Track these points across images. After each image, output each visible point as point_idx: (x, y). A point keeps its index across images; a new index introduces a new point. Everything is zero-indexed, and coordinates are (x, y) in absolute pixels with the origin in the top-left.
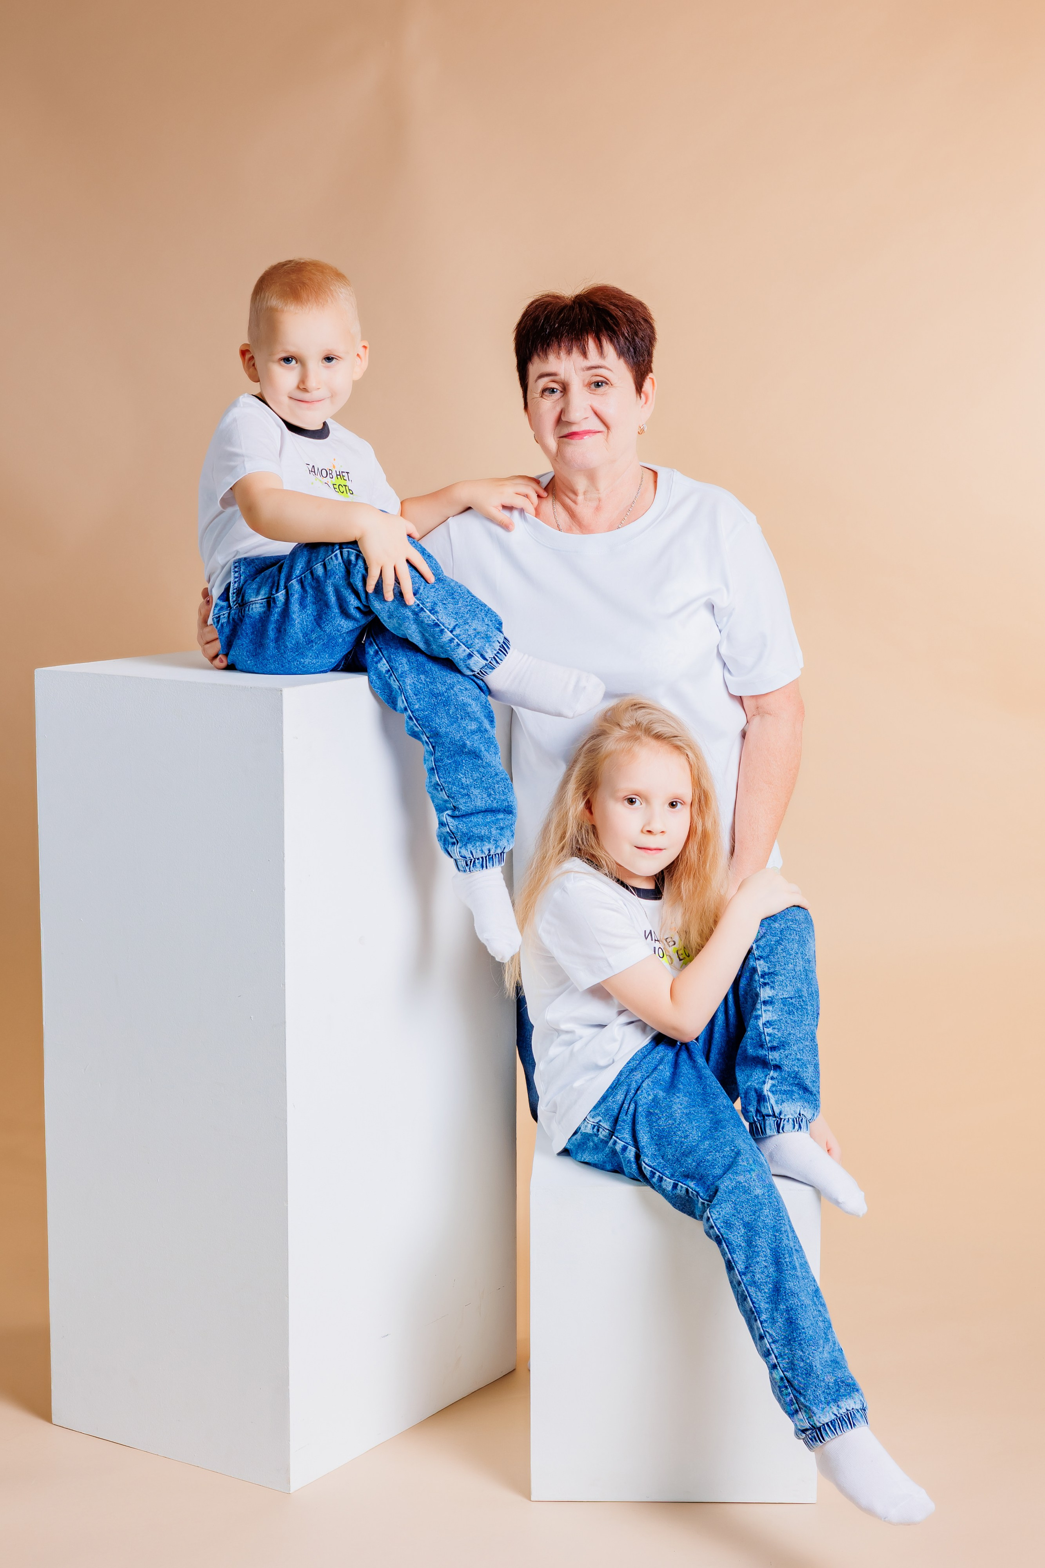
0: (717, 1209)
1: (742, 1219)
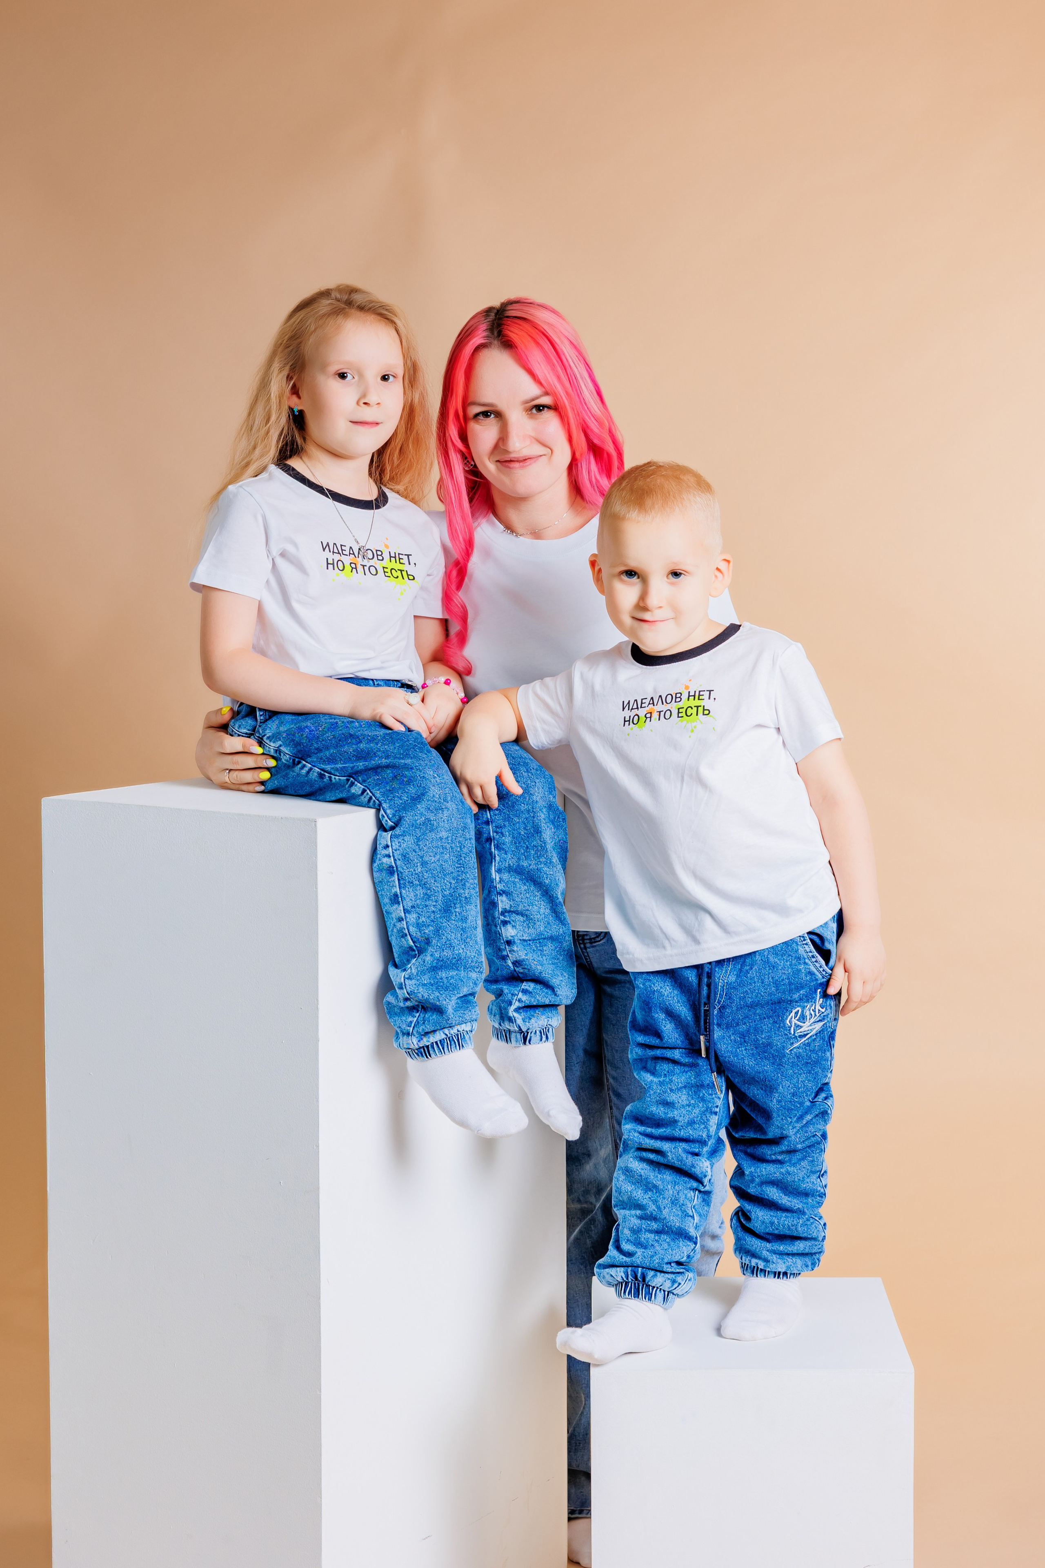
0: (400, 840)
1: (421, 857)
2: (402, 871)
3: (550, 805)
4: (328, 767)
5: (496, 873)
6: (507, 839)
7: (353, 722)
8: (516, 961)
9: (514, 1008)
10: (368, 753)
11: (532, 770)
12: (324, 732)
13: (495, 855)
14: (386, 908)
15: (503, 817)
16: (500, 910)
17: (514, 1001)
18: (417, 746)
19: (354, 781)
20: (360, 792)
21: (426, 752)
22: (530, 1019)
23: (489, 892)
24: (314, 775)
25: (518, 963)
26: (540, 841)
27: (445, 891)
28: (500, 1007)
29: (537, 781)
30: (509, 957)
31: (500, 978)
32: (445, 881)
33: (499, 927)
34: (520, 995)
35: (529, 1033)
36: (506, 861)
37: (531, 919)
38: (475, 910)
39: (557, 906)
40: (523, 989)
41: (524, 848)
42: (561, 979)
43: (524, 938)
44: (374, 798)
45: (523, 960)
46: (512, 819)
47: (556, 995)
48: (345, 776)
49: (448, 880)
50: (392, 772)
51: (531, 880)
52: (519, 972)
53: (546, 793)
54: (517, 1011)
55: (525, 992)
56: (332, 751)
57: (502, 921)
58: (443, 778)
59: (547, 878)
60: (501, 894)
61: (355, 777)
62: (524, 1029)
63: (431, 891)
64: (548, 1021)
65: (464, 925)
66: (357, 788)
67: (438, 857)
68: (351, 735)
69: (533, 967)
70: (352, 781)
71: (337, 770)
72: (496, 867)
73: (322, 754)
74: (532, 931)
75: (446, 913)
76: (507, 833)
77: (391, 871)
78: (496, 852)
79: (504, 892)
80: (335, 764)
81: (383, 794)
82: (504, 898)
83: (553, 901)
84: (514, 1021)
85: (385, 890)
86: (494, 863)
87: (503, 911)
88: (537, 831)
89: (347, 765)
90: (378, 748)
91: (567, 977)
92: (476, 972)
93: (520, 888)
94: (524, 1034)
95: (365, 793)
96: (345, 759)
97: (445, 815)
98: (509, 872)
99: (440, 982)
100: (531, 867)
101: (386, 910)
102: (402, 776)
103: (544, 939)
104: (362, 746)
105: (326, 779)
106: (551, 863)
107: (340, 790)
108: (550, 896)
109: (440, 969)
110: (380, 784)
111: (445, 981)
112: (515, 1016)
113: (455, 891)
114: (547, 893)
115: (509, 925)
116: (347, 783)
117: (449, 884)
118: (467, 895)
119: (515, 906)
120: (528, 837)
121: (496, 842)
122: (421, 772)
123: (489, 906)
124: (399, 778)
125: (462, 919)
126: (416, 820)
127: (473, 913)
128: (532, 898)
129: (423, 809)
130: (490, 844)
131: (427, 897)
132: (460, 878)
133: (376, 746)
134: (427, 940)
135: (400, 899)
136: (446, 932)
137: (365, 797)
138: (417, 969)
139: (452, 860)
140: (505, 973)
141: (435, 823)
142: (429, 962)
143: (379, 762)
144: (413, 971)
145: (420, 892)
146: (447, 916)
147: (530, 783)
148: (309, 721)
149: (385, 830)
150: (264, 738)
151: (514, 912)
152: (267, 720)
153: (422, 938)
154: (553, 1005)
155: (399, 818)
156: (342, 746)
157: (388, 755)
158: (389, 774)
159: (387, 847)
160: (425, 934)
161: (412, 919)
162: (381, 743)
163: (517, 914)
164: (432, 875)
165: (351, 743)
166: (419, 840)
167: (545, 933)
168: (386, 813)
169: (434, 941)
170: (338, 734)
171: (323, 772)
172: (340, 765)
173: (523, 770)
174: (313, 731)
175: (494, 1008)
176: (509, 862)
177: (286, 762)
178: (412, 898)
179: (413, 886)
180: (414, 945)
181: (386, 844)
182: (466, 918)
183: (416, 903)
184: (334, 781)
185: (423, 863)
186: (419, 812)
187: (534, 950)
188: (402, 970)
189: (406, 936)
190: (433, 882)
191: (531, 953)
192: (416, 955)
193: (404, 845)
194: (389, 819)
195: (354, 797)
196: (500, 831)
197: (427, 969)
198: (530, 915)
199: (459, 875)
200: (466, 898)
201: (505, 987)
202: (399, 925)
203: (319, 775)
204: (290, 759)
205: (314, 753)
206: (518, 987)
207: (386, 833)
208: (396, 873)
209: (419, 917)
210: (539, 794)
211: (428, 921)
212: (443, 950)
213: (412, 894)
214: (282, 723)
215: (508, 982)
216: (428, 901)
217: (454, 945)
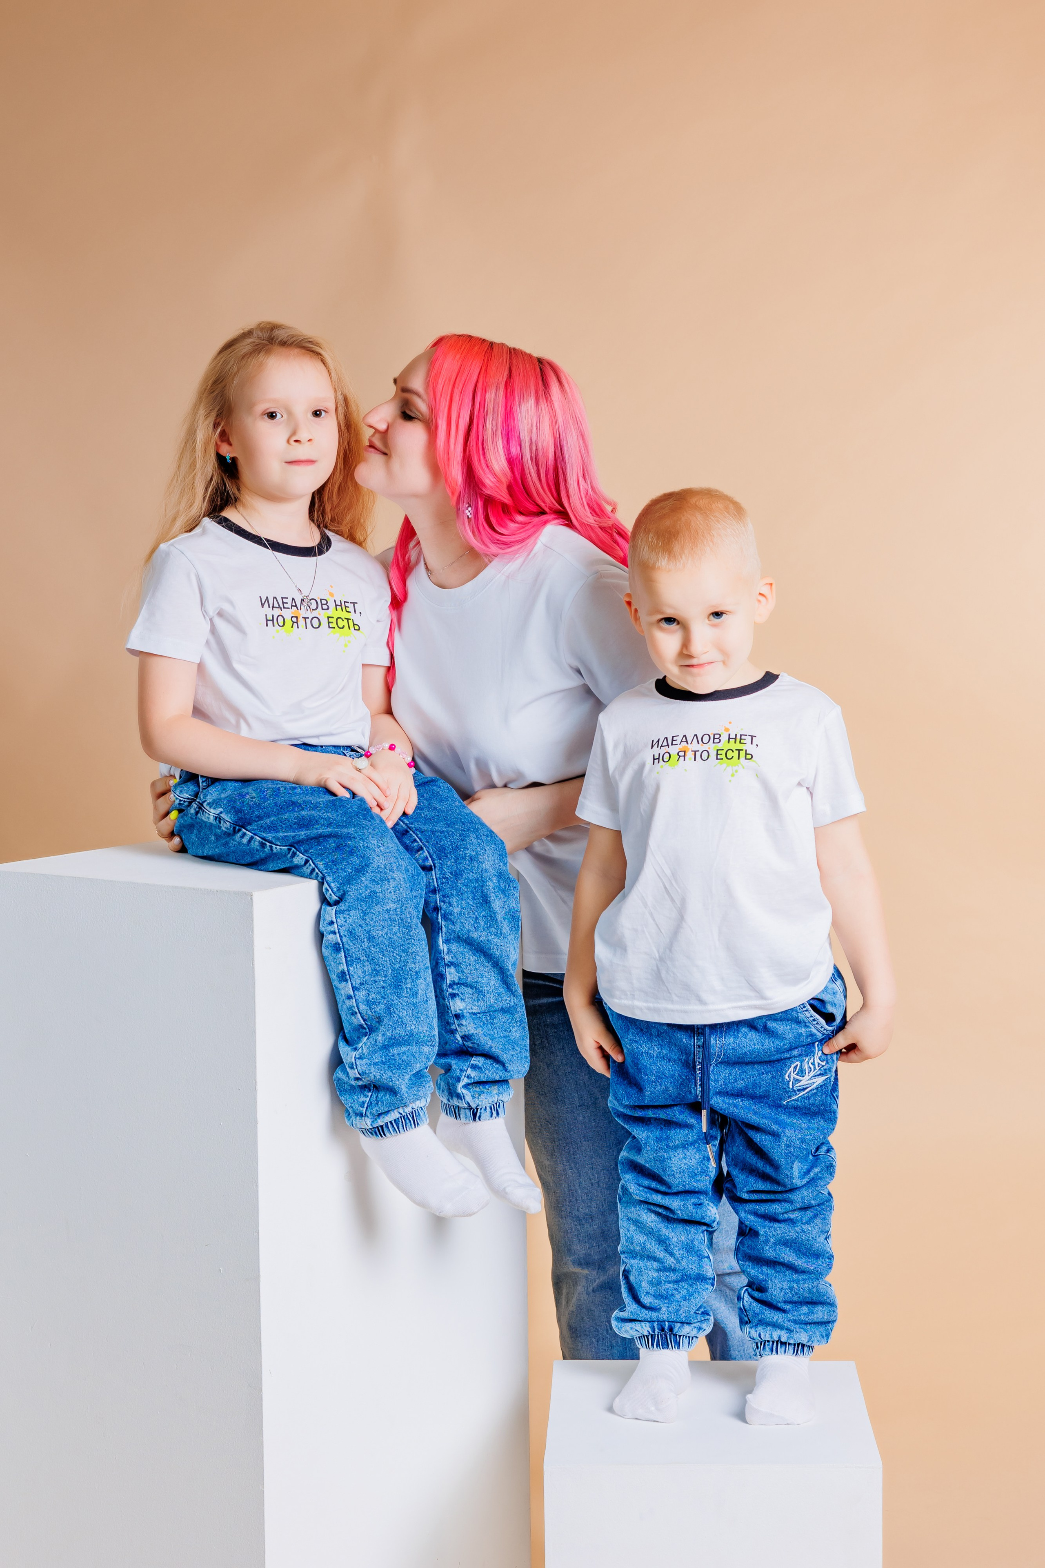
0: (345, 916)
1: (368, 932)
2: (349, 948)
3: (501, 873)
4: (269, 836)
5: (444, 944)
6: (455, 909)
7: (295, 788)
8: (465, 1036)
9: (462, 1085)
10: (310, 821)
11: (483, 836)
12: (266, 799)
13: (441, 925)
14: (334, 985)
15: (450, 886)
16: (448, 983)
17: (463, 1076)
18: (360, 813)
19: (295, 851)
20: (303, 862)
22: (480, 1095)
23: (438, 964)
24: (255, 845)
25: (467, 1038)
26: (490, 911)
27: (395, 964)
28: (448, 1084)
29: (487, 848)
30: (457, 1030)
31: (449, 1052)
32: (395, 954)
34: (469, 1071)
35: (479, 1110)
36: (454, 932)
37: (481, 992)
38: (425, 983)
39: (507, 977)
40: (472, 1064)
41: (474, 919)
42: (513, 1053)
43: (473, 1011)
44: (317, 870)
45: (473, 1035)
46: (460, 888)
47: (506, 1070)
48: (286, 846)
49: (397, 953)
50: (334, 842)
51: (481, 952)
52: (469, 1047)
53: (496, 861)
54: (466, 1087)
55: (474, 1067)
56: (272, 819)
57: (450, 994)
59: (498, 950)
60: (448, 966)
61: (297, 847)
62: (474, 1106)
63: (380, 966)
64: (499, 1096)
65: (415, 1000)
66: (300, 859)
67: (386, 930)
68: (293, 803)
69: (483, 1042)
70: (294, 851)
71: (278, 839)
72: (444, 938)
73: (262, 822)
74: (481, 1003)
75: (397, 989)
76: (455, 903)
77: (336, 945)
78: (443, 922)
79: (452, 963)
80: (276, 833)
81: (326, 866)
82: (452, 970)
83: (503, 973)
84: (462, 1097)
85: (333, 967)
86: (440, 934)
87: (452, 983)
88: (486, 901)
89: (288, 834)
90: (320, 816)
91: (518, 1051)
92: (428, 1047)
93: (469, 959)
94: (474, 1110)
95: (308, 864)
96: (286, 826)
97: (391, 886)
98: (459, 942)
99: (392, 1059)
100: (481, 939)
101: (335, 987)
102: (345, 846)
103: (495, 1011)
104: (303, 813)
105: (267, 849)
106: (501, 934)
107: (282, 860)
108: (501, 968)
109: (391, 1046)
110: (322, 854)
111: (397, 1057)
112: (464, 1093)
113: (405, 965)
114: (498, 965)
115: (457, 998)
116: (289, 853)
117: (399, 958)
118: (417, 968)
119: (464, 978)
120: (477, 907)
121: (443, 912)
122: (364, 841)
123: (438, 977)
124: (341, 848)
125: (413, 995)
126: (361, 894)
127: (423, 986)
128: (482, 969)
129: (367, 882)
130: (438, 914)
131: (376, 972)
132: (410, 951)
133: (318, 813)
134: (379, 1018)
135: (348, 976)
136: (397, 1009)
137: (307, 868)
138: (368, 1048)
139: (401, 932)
140: (454, 1046)
141: (381, 895)
142: (381, 1042)
143: (321, 831)
144: (365, 1051)
145: (368, 968)
146: (397, 992)
147: (479, 850)
148: (251, 787)
149: (330, 904)
150: (205, 804)
151: (463, 984)
152: (209, 786)
153: (373, 1016)
154: (503, 1081)
155: (344, 891)
156: (283, 814)
157: (330, 824)
158: (332, 843)
159: (332, 923)
160: (375, 1012)
161: (362, 997)
162: (324, 810)
163: (466, 986)
164: (380, 949)
165: (292, 810)
166: (365, 914)
167: (496, 1006)
168: (330, 887)
169: (385, 1020)
170: (280, 800)
171: (264, 842)
172: (281, 834)
173: (472, 836)
174: (255, 798)
175: (442, 1084)
176: (458, 934)
177: (226, 830)
178: (360, 975)
179: (361, 961)
180: (363, 1023)
181: (330, 919)
182: (417, 993)
183: (364, 980)
184: (275, 850)
185: (371, 938)
186: (363, 885)
187: (484, 1024)
188: (353, 1049)
189: (356, 1013)
190: (381, 956)
191: (481, 1026)
192: (367, 1033)
193: (350, 921)
194: (333, 893)
195: (297, 867)
196: (447, 901)
197: (379, 1048)
198: (479, 987)
199: (409, 948)
200: (416, 972)
201: (454, 1062)
202: (347, 1001)
203: (260, 844)
204: (231, 826)
205: (255, 821)
206: (467, 1062)
207: (330, 908)
208: (342, 950)
209: (368, 994)
210: (488, 862)
211: (377, 996)
212: (395, 1028)
213: (360, 972)
214: (224, 789)
215: (457, 1057)
216: (376, 977)
217: (406, 1022)
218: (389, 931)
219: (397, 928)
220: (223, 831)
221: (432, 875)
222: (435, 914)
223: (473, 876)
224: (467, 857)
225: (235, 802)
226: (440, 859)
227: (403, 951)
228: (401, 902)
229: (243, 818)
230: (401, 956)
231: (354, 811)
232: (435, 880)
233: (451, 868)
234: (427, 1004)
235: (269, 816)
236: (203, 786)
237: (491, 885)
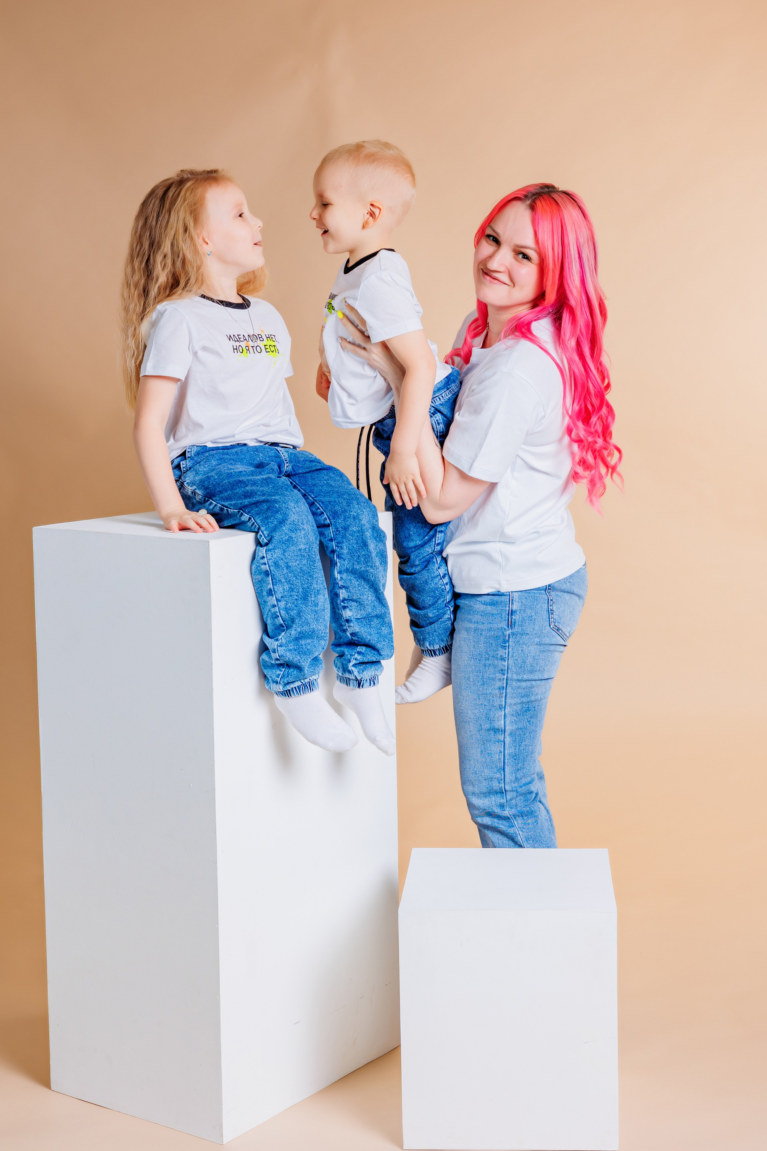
0: (272, 553)
1: (287, 563)
2: (274, 573)
3: (374, 526)
4: (225, 503)
5: (338, 574)
6: (345, 551)
8: (353, 633)
9: (352, 664)
10: (252, 493)
11: (362, 503)
12: (224, 480)
13: (337, 562)
14: (264, 599)
15: (341, 536)
16: (341, 599)
17: (352, 659)
18: (284, 487)
19: (242, 512)
20: (248, 519)
21: (290, 491)
22: (363, 671)
23: (334, 587)
24: (217, 509)
25: (354, 635)
26: (367, 551)
27: (304, 585)
28: (342, 663)
29: (364, 510)
30: (348, 630)
31: (342, 644)
32: (304, 578)
33: (340, 611)
34: (356, 655)
35: (362, 681)
36: (344, 565)
37: (362, 604)
38: (323, 598)
39: (380, 595)
40: (358, 651)
41: (357, 557)
42: (382, 644)
43: (358, 617)
44: (255, 523)
45: (358, 632)
46: (348, 537)
47: (379, 655)
48: (237, 509)
49: (306, 577)
50: (266, 505)
51: (362, 578)
52: (355, 640)
53: (371, 519)
55: (359, 653)
56: (229, 492)
57: (343, 607)
58: (301, 508)
59: (372, 576)
60: (341, 588)
61: (244, 510)
62: (359, 678)
63: (294, 586)
64: (375, 672)
65: (317, 609)
66: (245, 517)
67: (298, 562)
68: (240, 481)
69: (365, 636)
70: (241, 512)
71: (231, 505)
72: (338, 570)
73: (222, 495)
74: (363, 612)
75: (305, 601)
76: (345, 547)
77: (267, 573)
78: (337, 560)
79: (343, 587)
80: (231, 502)
81: (262, 521)
82: (344, 591)
83: (376, 592)
84: (352, 672)
85: (264, 586)
86: (336, 567)
87: (343, 599)
88: (365, 544)
89: (238, 502)
91: (386, 643)
92: (325, 640)
93: (354, 583)
94: (359, 681)
95: (250, 520)
96: (235, 498)
97: (302, 534)
98: (347, 573)
99: (301, 648)
100: (362, 569)
101: (264, 600)
102: (273, 507)
103: (372, 617)
104: (248, 488)
105: (225, 512)
106: (375, 567)
107: (234, 518)
108: (375, 588)
109: (301, 639)
110: (260, 514)
111: (304, 647)
112: (353, 670)
113: (311, 585)
114: (373, 586)
115: (347, 609)
116: (238, 514)
118: (318, 588)
119: (351, 596)
120: (359, 549)
121: (337, 553)
123: (334, 596)
124: (271, 509)
125: (315, 605)
126: (282, 538)
127: (322, 600)
128: (363, 590)
129: (287, 530)
130: (334, 555)
131: (292, 590)
132: (314, 576)
133: (257, 488)
134: (292, 619)
135: (273, 592)
136: (305, 614)
137: (250, 523)
138: (286, 639)
139: (309, 564)
140: (345, 640)
141: (295, 539)
142: (294, 635)
143: (258, 499)
144: (283, 641)
145: (287, 587)
146: (305, 603)
147: (359, 512)
148: (214, 472)
149: (261, 546)
150: (185, 483)
151: (351, 600)
152: (188, 471)
153: (289, 618)
154: (378, 662)
155: (272, 536)
156: (235, 489)
157: (264, 494)
158: (265, 506)
159: (263, 557)
160: (290, 615)
161: (282, 605)
162: (260, 485)
163: (353, 601)
164: (294, 575)
165: (240, 486)
166: (285, 552)
167: (372, 613)
168: (263, 534)
169: (297, 620)
170: (232, 480)
171: (222, 507)
172: (234, 502)
173: (355, 502)
174: (216, 479)
175: (339, 664)
176: (346, 566)
177: (199, 500)
178: (281, 591)
179: (281, 583)
180: (283, 623)
181: (262, 555)
182: (318, 604)
183: (284, 594)
184: (230, 512)
185: (288, 567)
186: (284, 533)
187: (365, 625)
188: (275, 640)
189: (278, 616)
190: (294, 579)
191: (363, 627)
192: (285, 629)
193: (275, 556)
194: (265, 538)
195: (244, 523)
196: (340, 546)
197: (292, 639)
198: (361, 601)
199: (314, 574)
200: (318, 590)
201: (346, 650)
202: (273, 610)
203: (220, 508)
204: (202, 498)
205: (218, 494)
206: (355, 650)
207: (262, 548)
208: (270, 575)
209: (287, 604)
210: (365, 519)
211: (293, 606)
212: (303, 626)
213: (281, 588)
214: (197, 473)
215: (348, 647)
216: (292, 592)
217: (310, 622)
218: (300, 563)
219: (306, 561)
220: (197, 501)
221: (330, 530)
222: (332, 554)
223: (356, 529)
224: (351, 517)
225: (204, 482)
226: (334, 519)
227: (310, 576)
228: (308, 544)
229: (209, 493)
230: (308, 580)
231: (279, 485)
232: (332, 532)
233: (342, 524)
234: (324, 612)
235: (226, 491)
236: (184, 471)
237: (368, 534)
